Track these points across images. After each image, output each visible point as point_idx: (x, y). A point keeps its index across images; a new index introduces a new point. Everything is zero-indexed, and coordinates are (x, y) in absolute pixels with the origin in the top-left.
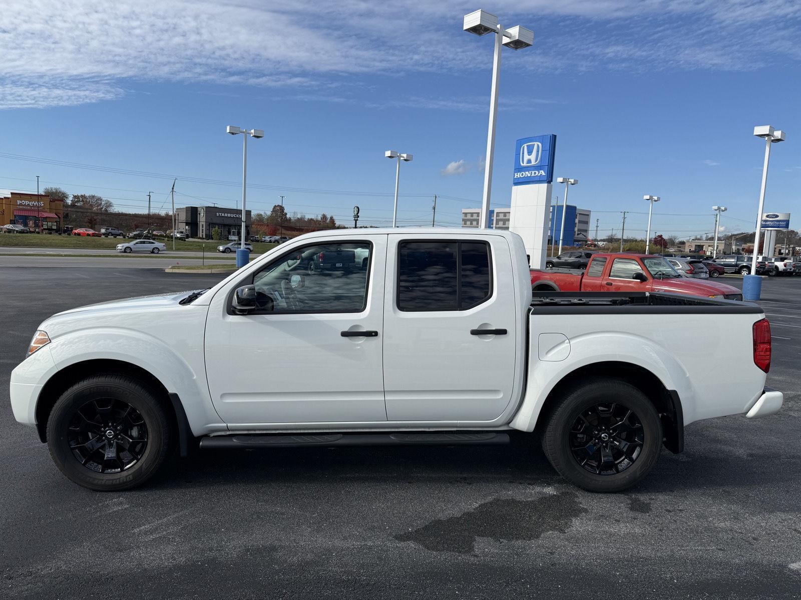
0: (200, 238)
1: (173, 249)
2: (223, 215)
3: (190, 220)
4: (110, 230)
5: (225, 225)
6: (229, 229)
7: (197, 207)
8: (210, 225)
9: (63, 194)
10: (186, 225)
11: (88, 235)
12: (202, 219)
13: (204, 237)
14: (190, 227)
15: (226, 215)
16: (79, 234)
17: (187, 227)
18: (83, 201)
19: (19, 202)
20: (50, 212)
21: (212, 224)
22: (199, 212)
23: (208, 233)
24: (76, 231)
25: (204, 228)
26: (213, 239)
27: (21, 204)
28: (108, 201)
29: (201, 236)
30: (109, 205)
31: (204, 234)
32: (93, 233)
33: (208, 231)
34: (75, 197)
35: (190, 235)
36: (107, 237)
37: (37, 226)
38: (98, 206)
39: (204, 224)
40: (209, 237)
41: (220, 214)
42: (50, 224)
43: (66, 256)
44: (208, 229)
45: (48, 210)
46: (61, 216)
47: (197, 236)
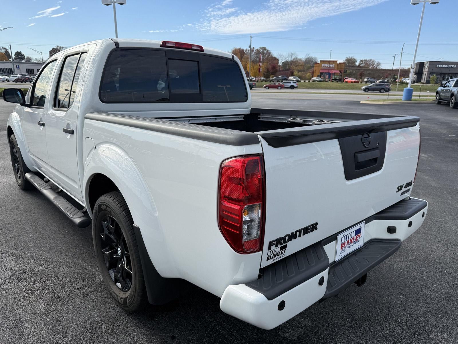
0: (422, 83)
1: (396, 90)
2: (442, 66)
3: (418, 71)
4: (369, 79)
5: (441, 74)
6: (444, 76)
7: (424, 63)
8: (430, 73)
9: (355, 59)
10: (415, 75)
11: (352, 82)
12: (426, 70)
13: (425, 82)
14: (417, 75)
15: (444, 66)
16: (347, 82)
17: (415, 76)
18: (365, 63)
19: (323, 65)
20: (337, 70)
21: (432, 73)
22: (425, 65)
23: (428, 80)
24: (346, 80)
25: (426, 76)
26: (430, 83)
27: (324, 67)
28: (379, 62)
29: (423, 82)
30: (379, 64)
31: (425, 80)
32: (354, 81)
33: (428, 78)
34: (361, 61)
35: (416, 81)
36: (366, 83)
37: (329, 77)
38: (372, 66)
39: (427, 73)
40: (428, 82)
41: (440, 66)
42: (336, 76)
43: (328, 93)
44: (429, 77)
45: (336, 69)
46: (343, 72)
47: (421, 81)
